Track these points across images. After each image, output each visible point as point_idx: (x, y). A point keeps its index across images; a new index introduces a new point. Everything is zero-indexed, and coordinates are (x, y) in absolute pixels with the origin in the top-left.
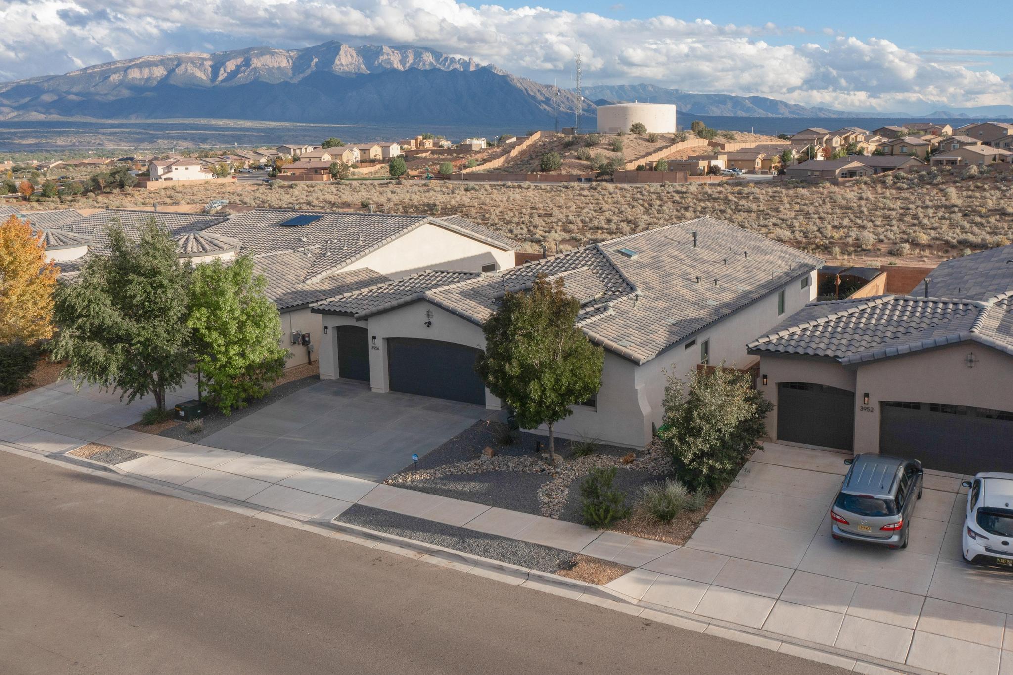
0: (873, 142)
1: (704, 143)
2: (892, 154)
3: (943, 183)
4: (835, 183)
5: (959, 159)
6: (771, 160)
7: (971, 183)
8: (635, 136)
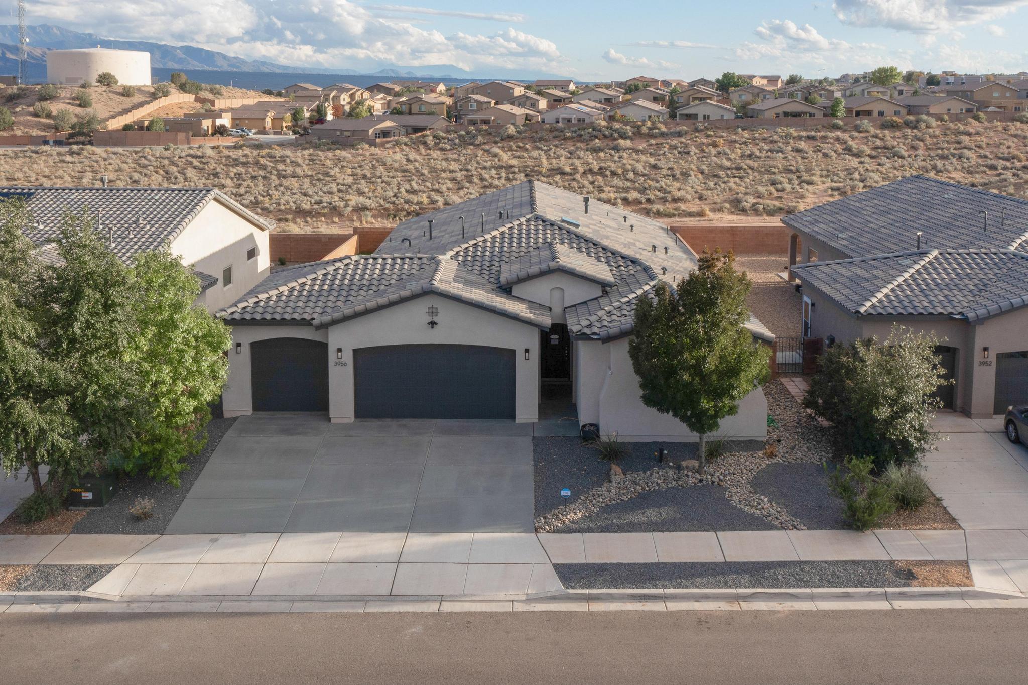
0: (378, 100)
1: (190, 98)
2: (410, 113)
3: (484, 143)
4: (372, 144)
5: (493, 118)
6: (282, 119)
7: (512, 143)
8: (104, 88)
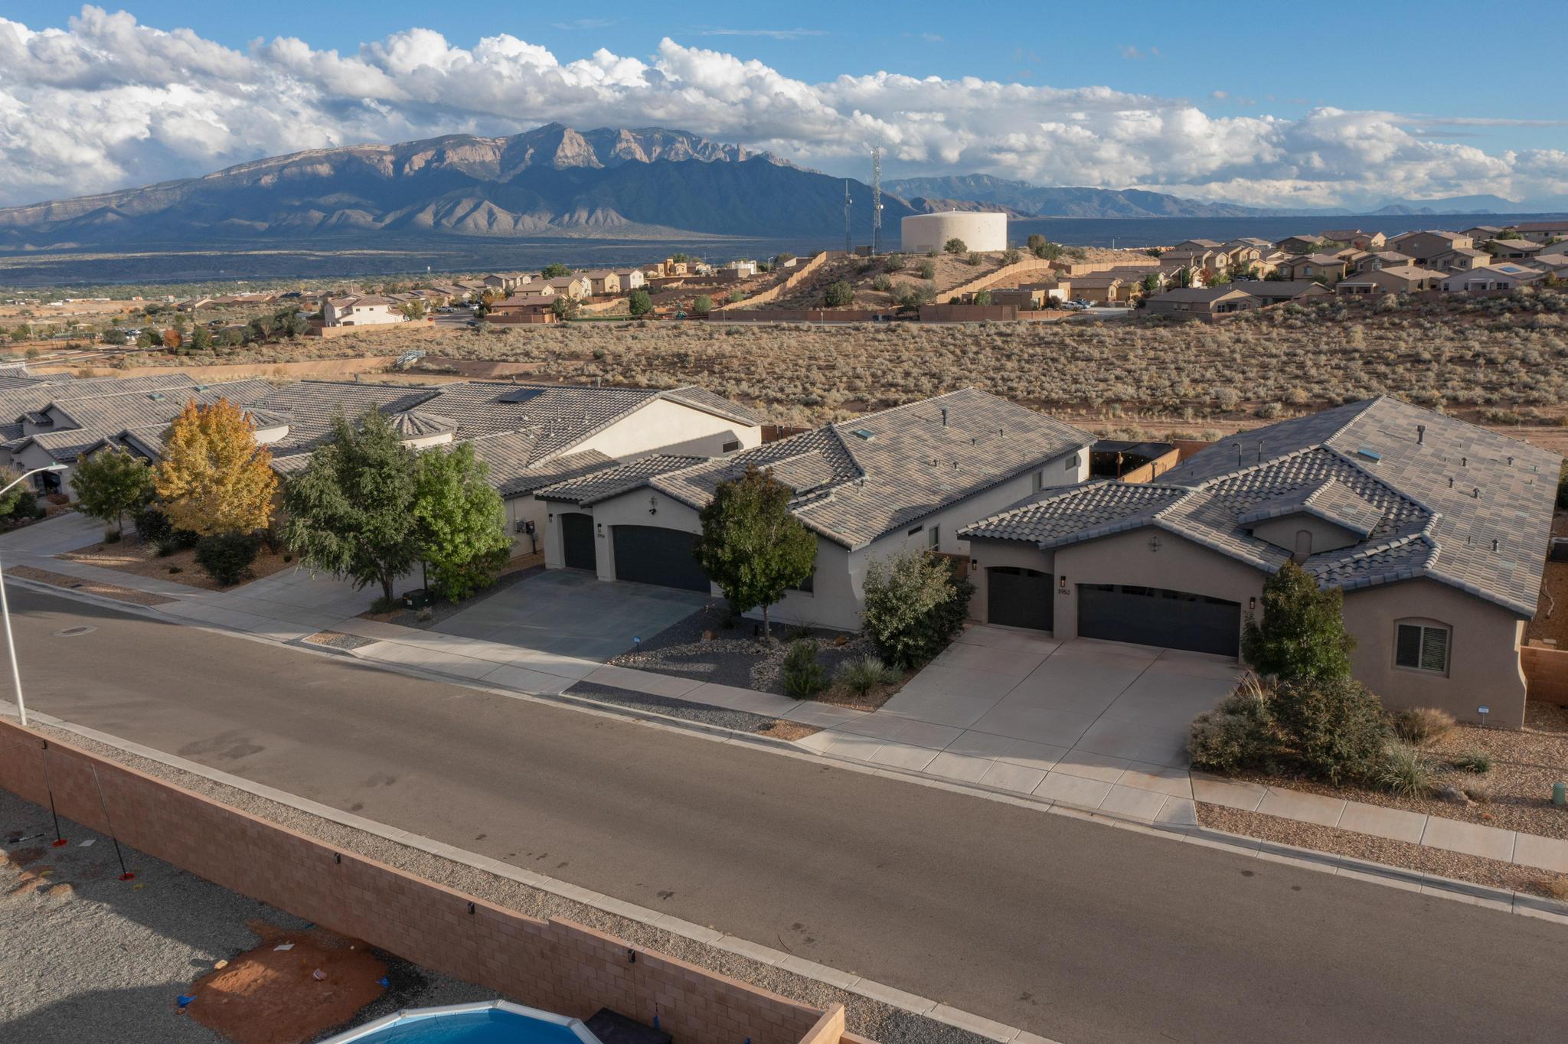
0: (1272, 259)
1: (1043, 264)
2: (1292, 278)
3: (1349, 319)
4: (1208, 321)
5: (1374, 285)
6: (1129, 288)
7: (1386, 319)
8: (951, 257)
